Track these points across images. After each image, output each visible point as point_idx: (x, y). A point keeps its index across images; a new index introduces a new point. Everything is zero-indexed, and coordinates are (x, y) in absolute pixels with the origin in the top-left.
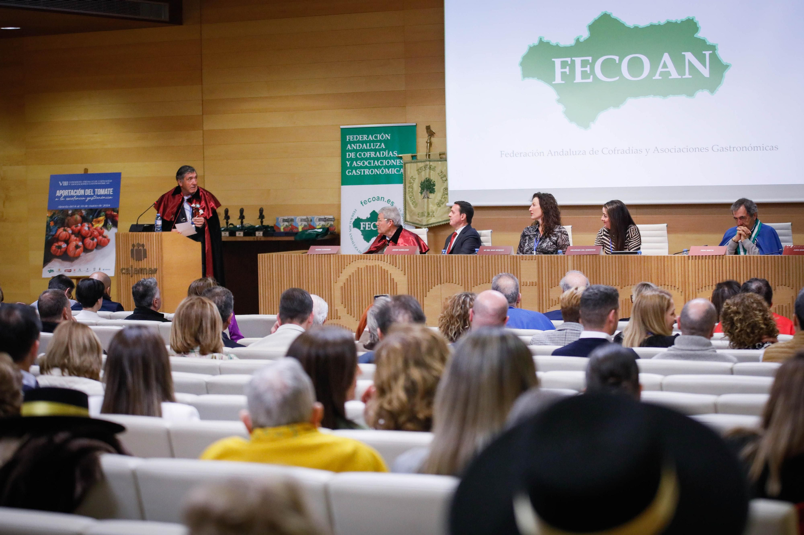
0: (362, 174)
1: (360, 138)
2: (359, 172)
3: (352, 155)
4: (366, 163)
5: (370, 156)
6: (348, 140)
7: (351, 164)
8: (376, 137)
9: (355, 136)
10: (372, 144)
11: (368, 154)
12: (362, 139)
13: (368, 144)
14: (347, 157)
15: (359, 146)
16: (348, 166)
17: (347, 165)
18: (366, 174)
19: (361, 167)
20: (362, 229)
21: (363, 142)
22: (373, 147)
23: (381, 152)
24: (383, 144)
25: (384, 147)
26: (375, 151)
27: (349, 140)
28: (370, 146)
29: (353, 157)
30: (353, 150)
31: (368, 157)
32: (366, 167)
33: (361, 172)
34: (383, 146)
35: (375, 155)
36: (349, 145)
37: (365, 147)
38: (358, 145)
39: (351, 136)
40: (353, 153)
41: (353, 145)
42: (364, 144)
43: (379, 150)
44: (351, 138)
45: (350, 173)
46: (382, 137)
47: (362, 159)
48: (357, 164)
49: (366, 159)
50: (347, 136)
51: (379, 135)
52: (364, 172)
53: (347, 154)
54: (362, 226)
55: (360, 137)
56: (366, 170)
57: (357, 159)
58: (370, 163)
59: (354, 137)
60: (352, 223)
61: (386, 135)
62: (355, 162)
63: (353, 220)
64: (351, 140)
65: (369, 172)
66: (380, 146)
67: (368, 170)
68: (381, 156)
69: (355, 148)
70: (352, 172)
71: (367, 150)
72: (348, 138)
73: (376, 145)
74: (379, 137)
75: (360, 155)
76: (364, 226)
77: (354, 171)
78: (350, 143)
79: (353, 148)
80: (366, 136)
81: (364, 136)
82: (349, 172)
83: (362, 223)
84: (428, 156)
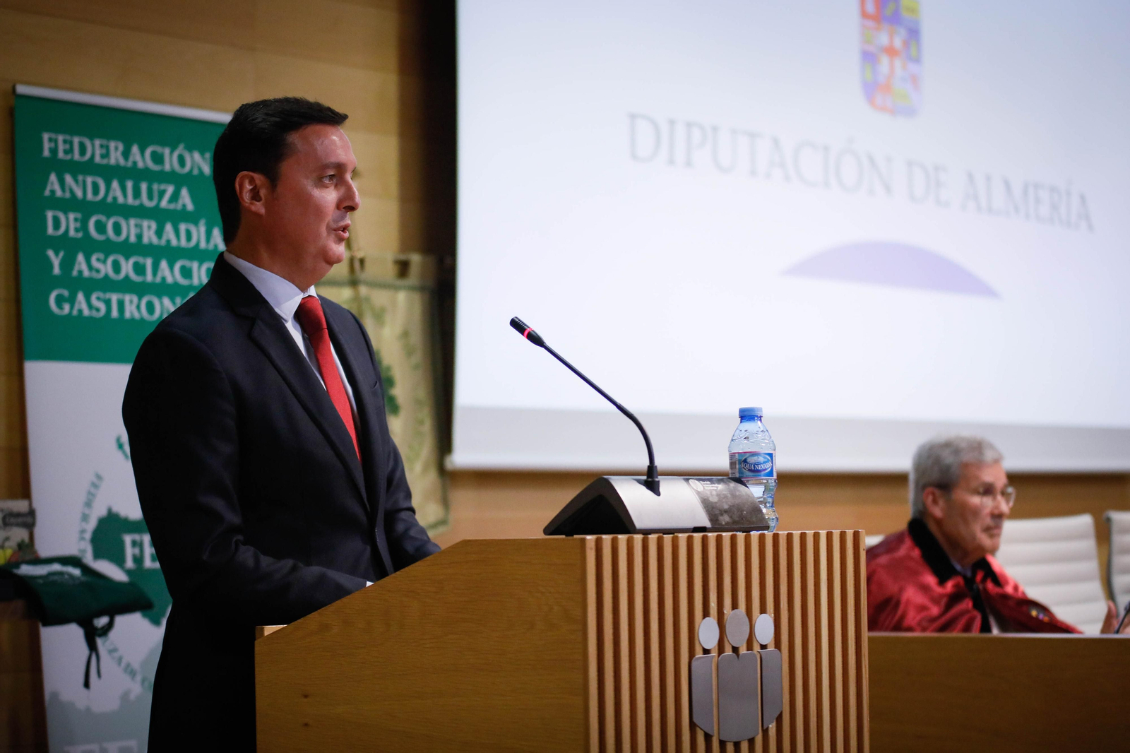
0: (115, 313)
1: (98, 152)
2: (102, 306)
3: (69, 223)
4: (127, 267)
5: (139, 237)
6: (46, 153)
7: (68, 264)
8: (158, 158)
9: (76, 140)
10: (144, 186)
11: (130, 229)
12: (103, 156)
13: (129, 184)
14: (50, 230)
15: (96, 189)
16: (57, 270)
17: (51, 266)
18: (127, 315)
19: (106, 285)
20: (130, 564)
21: (109, 173)
22: (150, 197)
23: (183, 227)
24: (184, 192)
25: (190, 207)
26: (161, 216)
27: (54, 151)
28: (137, 194)
29: (72, 233)
30: (70, 204)
31: (133, 239)
32: (126, 286)
33: (108, 303)
34: (186, 199)
35: (159, 233)
36: (53, 177)
37: (119, 194)
38: (89, 180)
39: (61, 138)
40: (72, 216)
41: (68, 179)
42: (115, 184)
43: (178, 217)
44: (61, 147)
45: (67, 308)
46: (182, 161)
47: (108, 248)
48: (90, 267)
49: (128, 249)
50: (46, 136)
51: (167, 151)
52: (121, 305)
53: (50, 214)
54: (129, 552)
55: (95, 149)
56: (127, 298)
57: (88, 246)
58: (139, 269)
59: (71, 143)
60: (88, 536)
61: (197, 156)
62: (80, 258)
63: (92, 525)
64: (61, 155)
65: (138, 307)
66: (175, 197)
67: (135, 299)
68: (183, 243)
69: (79, 194)
70: (72, 301)
71: (128, 212)
72: (47, 146)
73: (162, 194)
74: (171, 161)
75: (101, 228)
76: (137, 551)
77: (80, 297)
78: (63, 167)
79: (72, 192)
80: (121, 147)
81: (112, 144)
82: (60, 300)
83: (128, 539)
84: (357, 265)
